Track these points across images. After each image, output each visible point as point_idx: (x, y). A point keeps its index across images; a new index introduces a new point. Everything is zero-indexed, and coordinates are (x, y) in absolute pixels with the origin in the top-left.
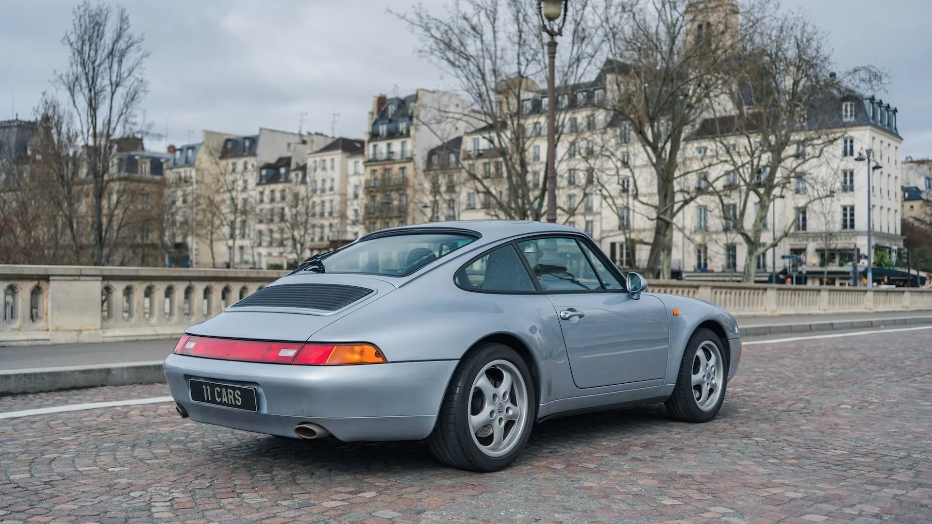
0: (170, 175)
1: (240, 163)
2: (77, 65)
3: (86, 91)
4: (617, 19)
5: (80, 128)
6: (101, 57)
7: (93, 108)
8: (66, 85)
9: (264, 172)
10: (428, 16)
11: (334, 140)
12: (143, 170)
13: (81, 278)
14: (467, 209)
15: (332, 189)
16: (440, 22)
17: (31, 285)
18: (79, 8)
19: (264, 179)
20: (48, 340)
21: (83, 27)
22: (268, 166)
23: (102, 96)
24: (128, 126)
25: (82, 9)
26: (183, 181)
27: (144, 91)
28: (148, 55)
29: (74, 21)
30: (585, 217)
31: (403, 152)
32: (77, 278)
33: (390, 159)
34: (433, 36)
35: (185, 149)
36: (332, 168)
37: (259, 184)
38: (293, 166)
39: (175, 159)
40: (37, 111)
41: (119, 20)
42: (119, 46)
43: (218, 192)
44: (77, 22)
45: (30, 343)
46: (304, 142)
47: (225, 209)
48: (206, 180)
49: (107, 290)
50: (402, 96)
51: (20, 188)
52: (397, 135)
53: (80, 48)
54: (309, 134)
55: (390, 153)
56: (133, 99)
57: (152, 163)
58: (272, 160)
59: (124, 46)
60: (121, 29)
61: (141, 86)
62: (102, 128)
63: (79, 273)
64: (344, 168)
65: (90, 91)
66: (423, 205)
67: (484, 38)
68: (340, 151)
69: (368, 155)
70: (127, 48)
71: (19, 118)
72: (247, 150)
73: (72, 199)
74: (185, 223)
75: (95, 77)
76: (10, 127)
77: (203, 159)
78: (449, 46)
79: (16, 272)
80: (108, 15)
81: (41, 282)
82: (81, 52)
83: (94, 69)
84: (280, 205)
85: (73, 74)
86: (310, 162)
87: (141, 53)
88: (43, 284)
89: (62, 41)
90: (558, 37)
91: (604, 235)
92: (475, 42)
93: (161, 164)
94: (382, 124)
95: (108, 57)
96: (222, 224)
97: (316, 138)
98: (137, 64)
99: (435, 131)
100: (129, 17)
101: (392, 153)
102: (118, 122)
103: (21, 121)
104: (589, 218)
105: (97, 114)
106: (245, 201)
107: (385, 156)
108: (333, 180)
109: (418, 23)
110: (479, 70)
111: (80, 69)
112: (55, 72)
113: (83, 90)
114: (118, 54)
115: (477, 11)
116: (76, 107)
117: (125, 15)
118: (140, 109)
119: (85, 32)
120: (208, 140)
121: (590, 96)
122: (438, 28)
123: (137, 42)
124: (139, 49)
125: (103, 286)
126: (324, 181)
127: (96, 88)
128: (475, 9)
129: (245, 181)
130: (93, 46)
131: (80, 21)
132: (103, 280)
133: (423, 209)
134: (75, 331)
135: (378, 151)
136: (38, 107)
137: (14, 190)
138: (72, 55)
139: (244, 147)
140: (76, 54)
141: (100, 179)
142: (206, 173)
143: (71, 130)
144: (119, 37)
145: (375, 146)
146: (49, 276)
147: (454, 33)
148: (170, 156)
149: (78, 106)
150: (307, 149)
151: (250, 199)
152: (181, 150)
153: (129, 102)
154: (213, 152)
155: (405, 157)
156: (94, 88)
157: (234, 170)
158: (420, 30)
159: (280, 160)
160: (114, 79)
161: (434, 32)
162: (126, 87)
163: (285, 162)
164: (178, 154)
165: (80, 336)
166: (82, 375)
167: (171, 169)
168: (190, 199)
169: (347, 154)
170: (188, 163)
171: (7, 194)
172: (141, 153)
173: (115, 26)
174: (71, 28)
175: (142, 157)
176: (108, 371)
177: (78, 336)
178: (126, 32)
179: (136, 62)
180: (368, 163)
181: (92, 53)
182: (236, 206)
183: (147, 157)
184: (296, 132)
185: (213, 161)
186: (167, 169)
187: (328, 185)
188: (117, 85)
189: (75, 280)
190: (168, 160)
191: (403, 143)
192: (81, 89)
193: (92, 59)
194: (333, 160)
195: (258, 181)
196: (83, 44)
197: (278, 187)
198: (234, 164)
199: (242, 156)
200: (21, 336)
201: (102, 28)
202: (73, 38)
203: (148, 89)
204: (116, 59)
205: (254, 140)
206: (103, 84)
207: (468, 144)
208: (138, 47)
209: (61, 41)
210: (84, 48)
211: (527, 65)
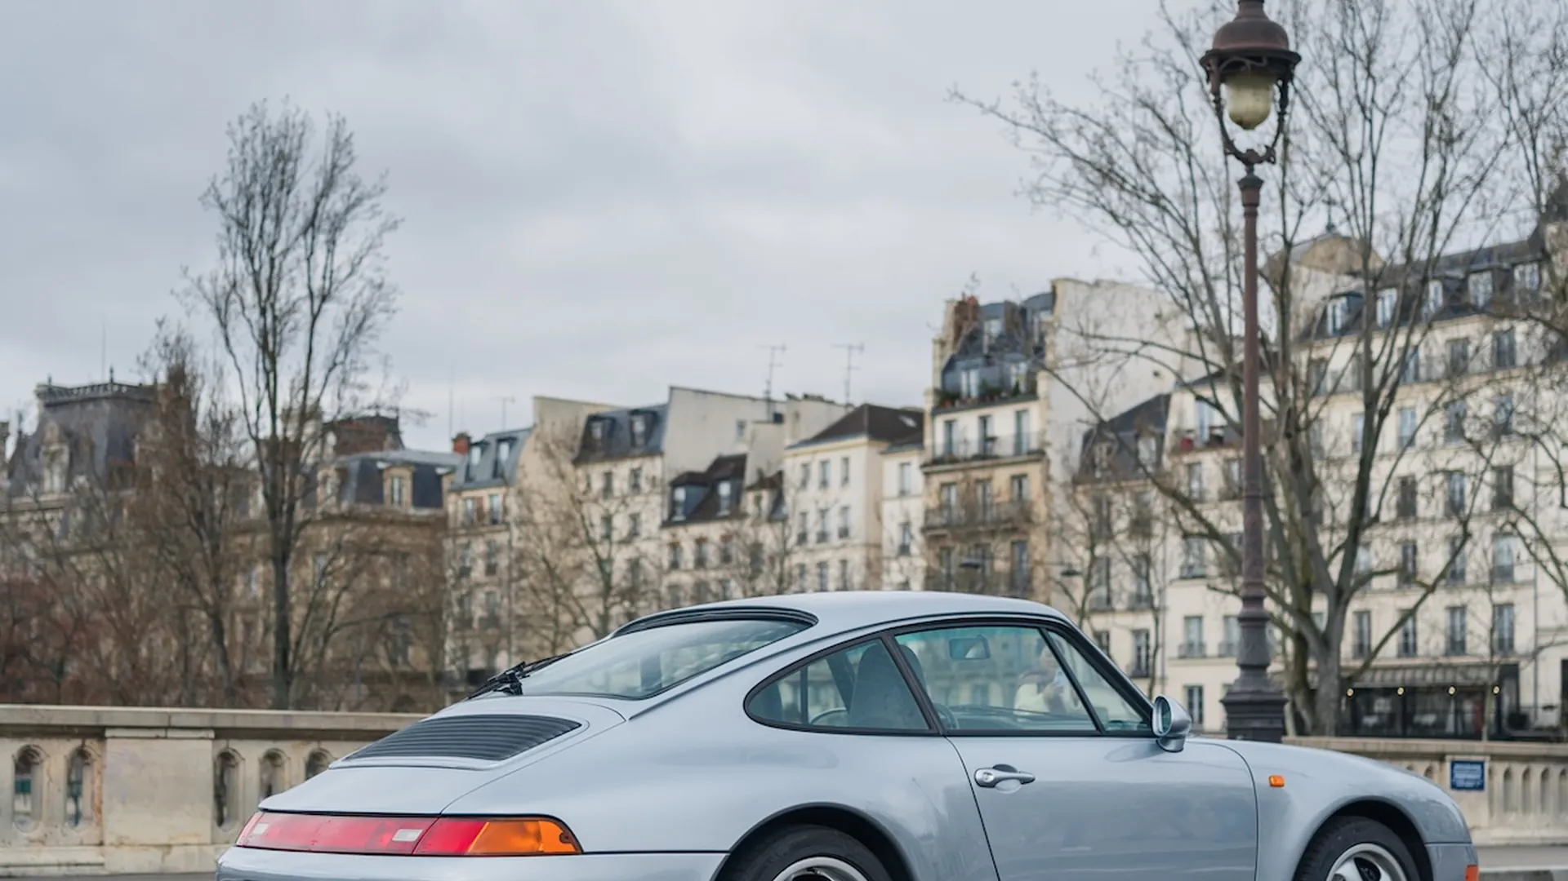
0: (455, 506)
1: (622, 471)
2: (235, 255)
3: (255, 315)
4: (1538, 90)
5: (240, 402)
6: (288, 235)
7: (269, 352)
8: (209, 301)
9: (680, 494)
10: (1053, 103)
11: (851, 410)
12: (396, 497)
13: (171, 734)
14: (1182, 578)
15: (844, 533)
16: (1085, 117)
17: (69, 746)
18: (241, 123)
19: (680, 510)
20: (102, 865)
21: (250, 164)
22: (688, 480)
23: (291, 325)
24: (347, 394)
25: (248, 124)
26: (487, 521)
27: (386, 310)
28: (394, 226)
29: (231, 151)
30: (1490, 592)
31: (1019, 436)
32: (162, 733)
33: (986, 455)
34: (1067, 151)
35: (493, 443)
36: (846, 480)
37: (667, 524)
38: (750, 477)
39: (468, 467)
40: (145, 364)
41: (331, 147)
42: (328, 207)
43: (565, 544)
44: (236, 154)
45: (64, 870)
46: (778, 419)
47: (584, 588)
48: (538, 516)
49: (226, 761)
50: (1018, 297)
51: (114, 545)
52: (1004, 394)
53: (241, 215)
54: (790, 397)
55: (987, 440)
56: (359, 329)
57: (416, 478)
58: (701, 464)
59: (340, 207)
60: (334, 166)
61: (380, 299)
62: (288, 399)
63: (165, 724)
64: (875, 478)
65: (263, 312)
66: (1064, 568)
67: (1195, 150)
68: (863, 439)
69: (933, 446)
70: (348, 210)
71: (118, 379)
72: (640, 441)
73: (220, 569)
74: (492, 620)
75: (275, 281)
76: (94, 400)
77: (533, 468)
78: (1108, 175)
79: (35, 720)
80: (305, 137)
81: (88, 742)
82: (243, 224)
83: (272, 260)
84: (720, 574)
85: (226, 275)
86: (792, 468)
87: (379, 220)
88: (92, 745)
89: (202, 199)
90: (1266, 165)
91: (1543, 641)
92: (1177, 160)
93: (439, 478)
94: (967, 369)
95: (305, 232)
96: (576, 625)
97: (808, 408)
98: (370, 247)
99: (1074, 385)
100: (353, 140)
101: (993, 439)
102: (325, 385)
103: (121, 386)
104: (1500, 597)
105: (279, 367)
106: (634, 565)
107: (974, 449)
108: (845, 509)
109: (1028, 121)
110: (1187, 230)
111: (241, 263)
112: (185, 271)
113: (247, 313)
114: (326, 226)
115: (1175, 86)
116: (231, 352)
117: (346, 134)
118: (374, 351)
119: (254, 177)
120: (542, 422)
121: (1504, 281)
122: (1079, 131)
123: (370, 196)
124: (375, 212)
125: (217, 752)
126: (823, 513)
127: (277, 306)
128: (1168, 81)
129: (635, 518)
130: (272, 211)
131: (242, 153)
132: (217, 737)
133: (1066, 580)
134: (157, 846)
135: (956, 437)
136: (147, 354)
137: (98, 550)
138: (223, 231)
139: (633, 435)
140: (234, 230)
141: (284, 520)
142: (536, 498)
143: (220, 407)
144: (330, 184)
145: (949, 425)
146: (104, 728)
147: (1118, 142)
148: (458, 460)
149: (235, 351)
150: (786, 434)
151: (644, 562)
152: (483, 445)
153: (351, 337)
154: (553, 447)
155: (1024, 448)
156: (273, 306)
157: (607, 490)
158: (1031, 139)
159: (720, 463)
160: (317, 284)
161: (1070, 140)
162: (346, 302)
163: (730, 467)
164: (476, 453)
165: (168, 858)
167: (458, 491)
168: (503, 562)
169: (884, 446)
170: (498, 475)
171: (85, 558)
172: (395, 455)
173: (321, 162)
174: (224, 169)
175: (394, 464)
177: (163, 858)
178: (345, 173)
179: (367, 245)
180: (933, 465)
181: (269, 226)
182: (607, 577)
183: (406, 464)
184: (760, 394)
185: (553, 470)
186: (451, 491)
187: (834, 524)
188: (324, 299)
189: (158, 738)
190: (453, 470)
191: (1019, 415)
192: (243, 308)
193: (268, 240)
194: (846, 460)
195: (666, 516)
196: (248, 204)
197: (713, 531)
198: (608, 476)
199: (623, 456)
200: (47, 856)
201: (290, 166)
202: (228, 192)
203: (394, 306)
204: (322, 238)
205: (654, 418)
206: (294, 298)
207: (1186, 413)
208: (373, 207)
209: (200, 199)
210: (251, 215)
211: (1301, 214)
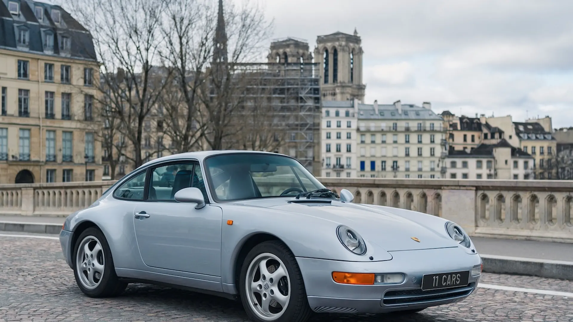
13: (462, 188)
17: (431, 192)
81: (438, 190)
88: (440, 192)
166: (522, 265)
176: (541, 265)
